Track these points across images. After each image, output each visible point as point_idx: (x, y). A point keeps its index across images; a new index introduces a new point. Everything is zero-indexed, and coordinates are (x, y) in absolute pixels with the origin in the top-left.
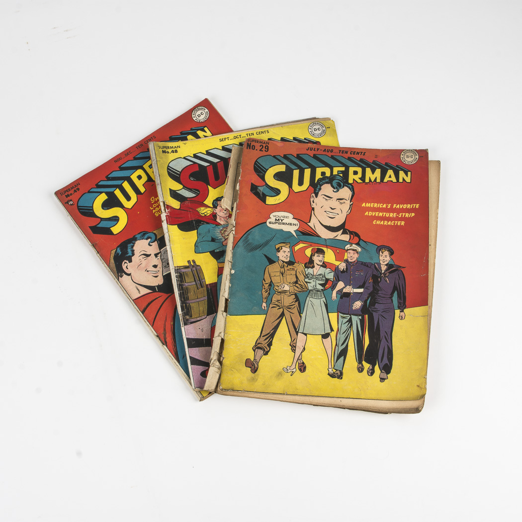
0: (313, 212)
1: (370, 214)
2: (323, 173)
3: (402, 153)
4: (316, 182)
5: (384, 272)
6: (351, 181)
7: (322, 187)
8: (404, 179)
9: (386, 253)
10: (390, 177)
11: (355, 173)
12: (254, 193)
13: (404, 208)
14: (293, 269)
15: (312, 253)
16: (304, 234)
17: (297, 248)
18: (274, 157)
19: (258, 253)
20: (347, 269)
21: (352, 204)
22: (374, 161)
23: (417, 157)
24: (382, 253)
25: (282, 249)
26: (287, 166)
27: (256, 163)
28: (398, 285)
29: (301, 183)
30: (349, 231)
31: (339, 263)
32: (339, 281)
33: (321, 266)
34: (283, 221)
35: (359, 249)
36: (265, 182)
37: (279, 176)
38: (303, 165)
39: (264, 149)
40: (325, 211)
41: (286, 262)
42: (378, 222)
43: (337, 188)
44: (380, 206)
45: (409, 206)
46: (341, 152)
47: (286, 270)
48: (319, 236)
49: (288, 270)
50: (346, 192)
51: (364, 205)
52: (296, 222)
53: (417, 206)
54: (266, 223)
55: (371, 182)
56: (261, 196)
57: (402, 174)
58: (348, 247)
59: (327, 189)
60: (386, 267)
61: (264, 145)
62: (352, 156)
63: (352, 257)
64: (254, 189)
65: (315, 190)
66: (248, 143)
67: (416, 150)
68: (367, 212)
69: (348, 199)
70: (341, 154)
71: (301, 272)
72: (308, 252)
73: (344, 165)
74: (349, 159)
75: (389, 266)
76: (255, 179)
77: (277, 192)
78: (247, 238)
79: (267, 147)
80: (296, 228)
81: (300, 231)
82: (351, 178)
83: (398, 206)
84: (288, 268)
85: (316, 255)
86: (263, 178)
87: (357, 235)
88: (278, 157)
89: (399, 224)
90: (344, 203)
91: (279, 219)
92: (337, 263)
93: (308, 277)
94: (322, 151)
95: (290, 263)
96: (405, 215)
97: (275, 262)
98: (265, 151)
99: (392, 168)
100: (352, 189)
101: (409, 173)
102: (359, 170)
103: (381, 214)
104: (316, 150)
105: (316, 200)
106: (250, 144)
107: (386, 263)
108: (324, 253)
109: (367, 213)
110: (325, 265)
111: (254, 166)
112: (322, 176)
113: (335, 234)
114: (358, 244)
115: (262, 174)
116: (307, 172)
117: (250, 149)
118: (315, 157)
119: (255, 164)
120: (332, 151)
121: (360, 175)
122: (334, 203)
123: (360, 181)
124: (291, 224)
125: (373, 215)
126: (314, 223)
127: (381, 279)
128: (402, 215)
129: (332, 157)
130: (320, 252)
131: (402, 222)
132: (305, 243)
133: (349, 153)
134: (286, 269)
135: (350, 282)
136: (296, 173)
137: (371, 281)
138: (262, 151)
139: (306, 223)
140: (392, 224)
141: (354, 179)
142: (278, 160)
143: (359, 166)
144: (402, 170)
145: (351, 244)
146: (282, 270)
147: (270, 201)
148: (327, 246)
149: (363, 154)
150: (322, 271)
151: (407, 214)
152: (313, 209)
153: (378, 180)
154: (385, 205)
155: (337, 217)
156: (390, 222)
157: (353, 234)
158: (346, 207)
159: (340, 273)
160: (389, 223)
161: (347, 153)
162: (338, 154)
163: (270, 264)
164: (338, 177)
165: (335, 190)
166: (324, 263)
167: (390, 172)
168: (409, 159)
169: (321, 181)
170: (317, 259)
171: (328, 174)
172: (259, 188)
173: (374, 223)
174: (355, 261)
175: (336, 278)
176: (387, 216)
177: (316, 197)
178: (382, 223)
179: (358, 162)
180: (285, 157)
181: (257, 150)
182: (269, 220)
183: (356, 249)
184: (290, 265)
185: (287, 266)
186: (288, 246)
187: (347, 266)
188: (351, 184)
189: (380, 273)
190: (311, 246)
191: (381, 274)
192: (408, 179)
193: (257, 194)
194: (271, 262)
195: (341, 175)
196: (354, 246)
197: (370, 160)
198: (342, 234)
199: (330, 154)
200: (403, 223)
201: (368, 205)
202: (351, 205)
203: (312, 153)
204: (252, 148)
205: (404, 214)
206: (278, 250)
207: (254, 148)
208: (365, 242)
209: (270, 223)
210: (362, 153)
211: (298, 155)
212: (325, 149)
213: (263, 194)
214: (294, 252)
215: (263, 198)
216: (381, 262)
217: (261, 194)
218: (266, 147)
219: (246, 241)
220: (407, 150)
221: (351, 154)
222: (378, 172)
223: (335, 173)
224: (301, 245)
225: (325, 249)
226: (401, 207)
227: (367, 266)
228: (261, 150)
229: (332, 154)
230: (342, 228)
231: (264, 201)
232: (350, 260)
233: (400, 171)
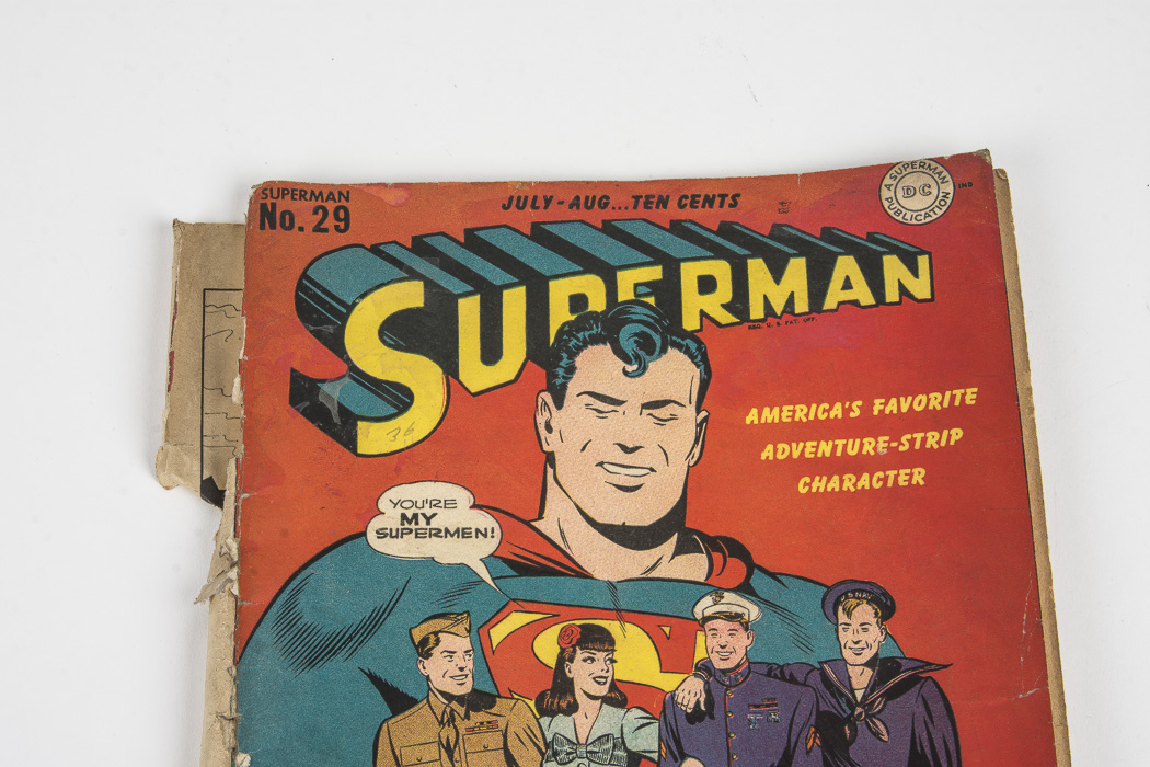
0: (550, 471)
1: (783, 451)
2: (578, 302)
3: (887, 181)
4: (552, 340)
5: (865, 697)
6: (690, 322)
7: (579, 361)
8: (903, 290)
9: (865, 612)
10: (847, 285)
11: (707, 285)
12: (304, 413)
13: (917, 408)
14: (492, 725)
15: (563, 650)
16: (523, 568)
17: (498, 633)
18: (376, 250)
19: (342, 670)
20: (710, 702)
21: (705, 419)
22: (776, 226)
23: (950, 188)
24: (849, 613)
25: (438, 642)
26: (430, 285)
27: (305, 285)
28: (926, 744)
29: (491, 351)
30: (701, 535)
31: (677, 678)
32: (683, 756)
33: (606, 700)
34: (434, 523)
35: (752, 611)
36: (348, 360)
37: (400, 331)
38: (495, 275)
39: (330, 222)
40: (601, 464)
41: (460, 699)
42: (819, 484)
43: (639, 357)
44: (819, 411)
45: (936, 401)
46: (642, 201)
47: (462, 731)
48: (582, 574)
49: (471, 730)
50: (674, 373)
51: (752, 417)
52: (484, 520)
53: (971, 396)
54: (364, 534)
55: (774, 315)
56: (336, 420)
57: (893, 268)
58: (705, 606)
59: (597, 367)
60: (868, 673)
61: (331, 206)
62: (688, 213)
63: (725, 646)
64: (304, 392)
65: (551, 376)
66: (263, 206)
67: (940, 161)
68: (770, 447)
69: (685, 401)
70: (641, 212)
71: (524, 737)
72: (547, 647)
73: (657, 256)
74: (677, 228)
75: (883, 667)
76: (304, 351)
77: (399, 399)
78: (290, 605)
79: (342, 214)
80: (489, 546)
81: (506, 561)
82: (694, 306)
83: (892, 407)
84: (471, 723)
85: (580, 654)
86: (336, 344)
87: (736, 549)
88: (393, 250)
89: (902, 482)
90: (673, 417)
91: (415, 516)
92: (668, 682)
93: (556, 754)
94: (566, 205)
95: (479, 700)
96: (924, 440)
97: (412, 702)
98: (337, 227)
99: (850, 248)
100: (700, 357)
101: (923, 262)
102: (721, 270)
103: (825, 448)
104: (541, 203)
105: (559, 419)
106: (274, 205)
107: (868, 655)
108: (612, 642)
109: (768, 453)
110: (619, 695)
111: (297, 294)
112: (572, 311)
113: (646, 557)
114: (745, 589)
115: (331, 329)
116: (514, 303)
117: (273, 226)
118: (540, 235)
119: (300, 287)
120: (604, 203)
121: (725, 291)
122: (632, 424)
123: (726, 318)
124: (463, 533)
125: (796, 455)
126: (558, 519)
127: (854, 730)
128: (912, 442)
129: (609, 229)
130: (594, 641)
131: (916, 471)
132: (530, 606)
133: (673, 203)
134: (462, 726)
135: (729, 757)
136: (469, 311)
137: (813, 741)
138: (326, 230)
139: (528, 523)
140: (877, 486)
141: (703, 314)
142: (391, 261)
143: (718, 253)
144: (893, 250)
145: (718, 593)
146: (448, 732)
147: (375, 438)
148: (620, 614)
149: (728, 200)
150: (610, 720)
151: (929, 434)
152: (550, 459)
153: (802, 306)
154: (838, 406)
155: (649, 481)
156: (866, 476)
157: (720, 550)
158: (682, 434)
159: (682, 722)
160: (864, 481)
161: (665, 207)
162: (631, 213)
163: (395, 714)
164: (638, 309)
165: (630, 369)
166: (614, 686)
167: (846, 266)
168: (918, 203)
169: (569, 333)
170: (585, 673)
171: (598, 303)
172: (326, 387)
173: (803, 490)
174: (738, 666)
175: (669, 747)
176: (852, 452)
177: (559, 404)
178: (834, 484)
179: (712, 236)
180: (420, 247)
181: (301, 229)
182: (376, 524)
183: (739, 610)
184: (477, 710)
185: (467, 717)
186: (461, 628)
187: (708, 691)
188: (692, 335)
189: (849, 703)
190: (555, 618)
191: (852, 705)
192: (921, 288)
193: (318, 414)
194: (399, 702)
195: (651, 300)
196: (732, 601)
197: (759, 222)
198: (679, 551)
199: (597, 216)
200: (919, 475)
201: (770, 415)
202: (699, 425)
203: (525, 219)
204: (283, 225)
205: (918, 436)
206: (424, 649)
207: (288, 220)
208: (773, 575)
209: (381, 534)
210: (723, 197)
211: (469, 233)
212: (578, 198)
213: (343, 410)
214: (488, 653)
215: (342, 428)
216: (848, 654)
217: (334, 412)
218: (337, 210)
219: (289, 620)
220: (905, 166)
221: (681, 206)
222: (797, 269)
223: (625, 293)
224: (516, 620)
225: (613, 627)
226: (905, 408)
227: (793, 680)
228: (318, 229)
229: (608, 214)
230: (675, 527)
231: (350, 442)
232: (719, 665)
233: (885, 258)
